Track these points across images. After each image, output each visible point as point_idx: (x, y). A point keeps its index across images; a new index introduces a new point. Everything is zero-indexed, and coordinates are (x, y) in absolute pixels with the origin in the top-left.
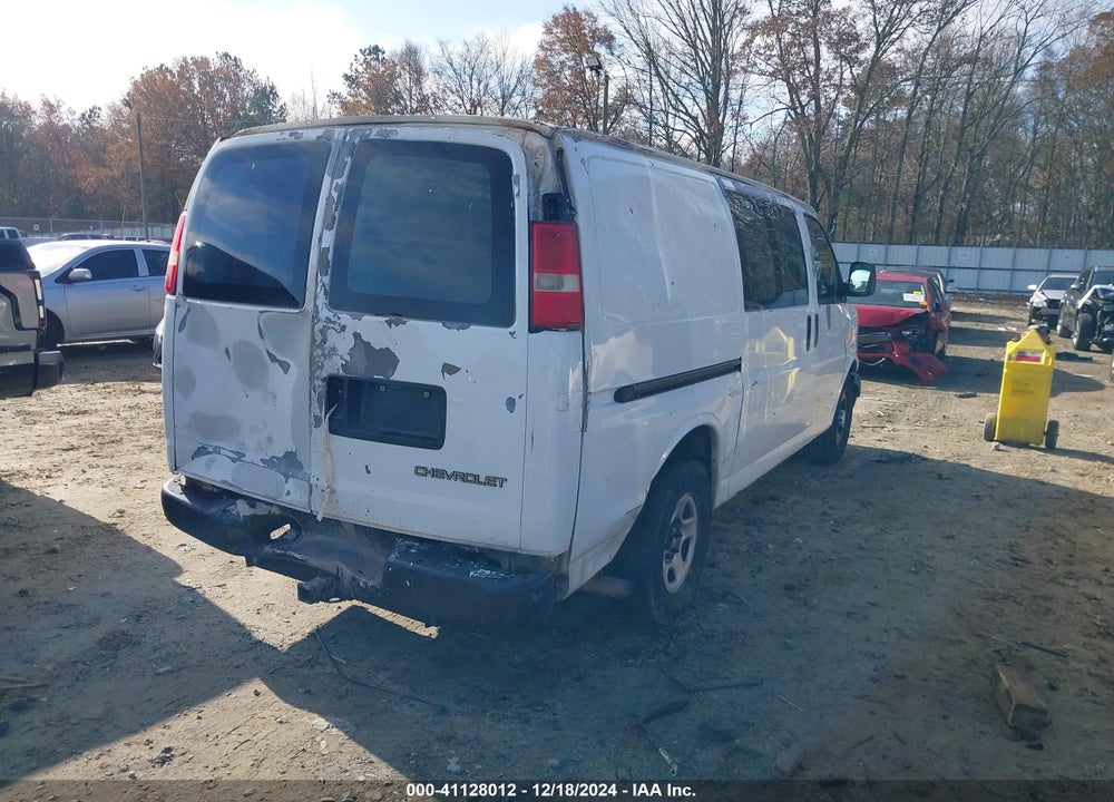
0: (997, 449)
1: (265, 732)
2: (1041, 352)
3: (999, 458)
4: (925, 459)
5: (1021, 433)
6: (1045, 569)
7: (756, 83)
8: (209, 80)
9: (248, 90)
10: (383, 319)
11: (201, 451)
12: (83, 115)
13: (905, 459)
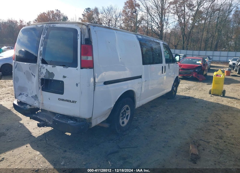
0: (211, 96)
1: (25, 155)
2: (222, 74)
3: (211, 98)
4: (194, 98)
5: (217, 93)
6: (212, 123)
7: (171, 15)
8: (54, 15)
9: (62, 18)
10: (52, 66)
11: (20, 94)
12: (28, 23)
13: (189, 98)
